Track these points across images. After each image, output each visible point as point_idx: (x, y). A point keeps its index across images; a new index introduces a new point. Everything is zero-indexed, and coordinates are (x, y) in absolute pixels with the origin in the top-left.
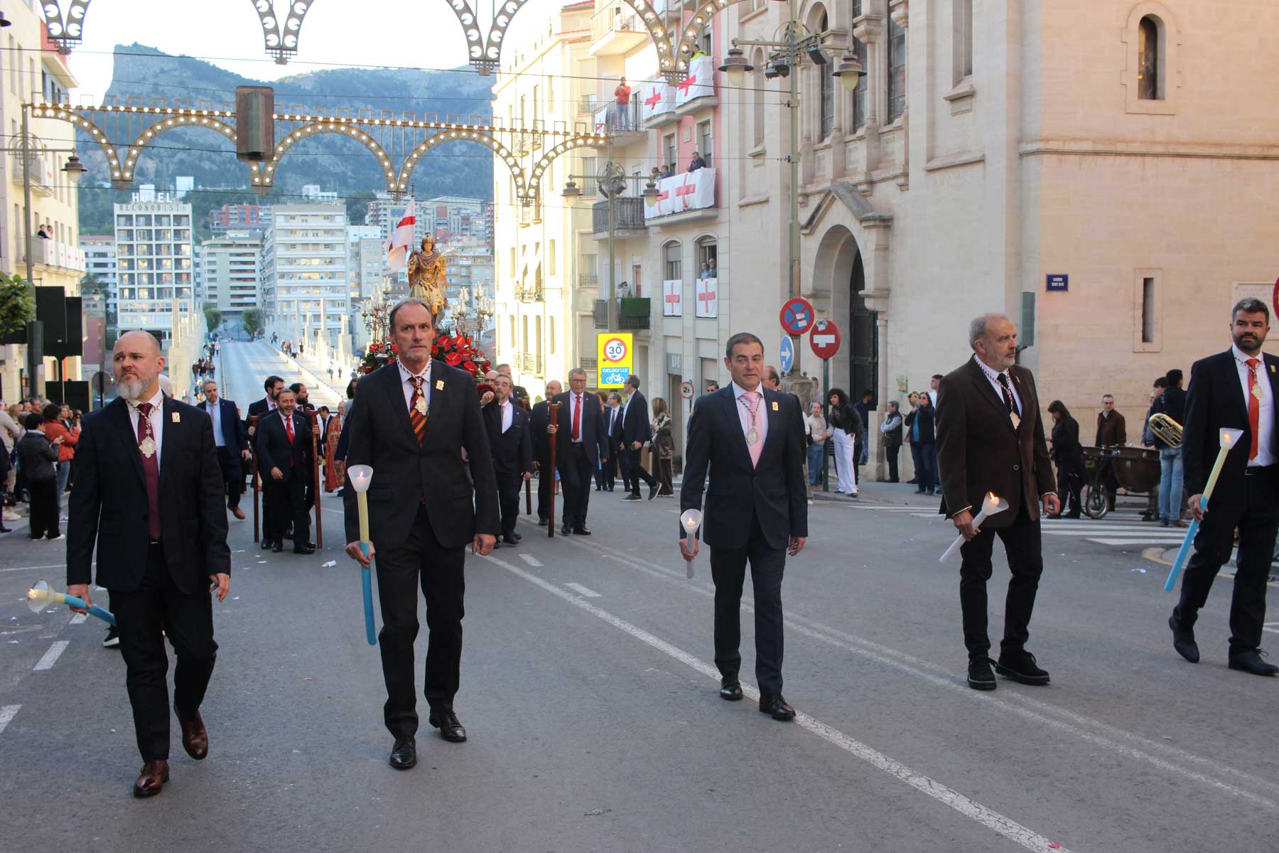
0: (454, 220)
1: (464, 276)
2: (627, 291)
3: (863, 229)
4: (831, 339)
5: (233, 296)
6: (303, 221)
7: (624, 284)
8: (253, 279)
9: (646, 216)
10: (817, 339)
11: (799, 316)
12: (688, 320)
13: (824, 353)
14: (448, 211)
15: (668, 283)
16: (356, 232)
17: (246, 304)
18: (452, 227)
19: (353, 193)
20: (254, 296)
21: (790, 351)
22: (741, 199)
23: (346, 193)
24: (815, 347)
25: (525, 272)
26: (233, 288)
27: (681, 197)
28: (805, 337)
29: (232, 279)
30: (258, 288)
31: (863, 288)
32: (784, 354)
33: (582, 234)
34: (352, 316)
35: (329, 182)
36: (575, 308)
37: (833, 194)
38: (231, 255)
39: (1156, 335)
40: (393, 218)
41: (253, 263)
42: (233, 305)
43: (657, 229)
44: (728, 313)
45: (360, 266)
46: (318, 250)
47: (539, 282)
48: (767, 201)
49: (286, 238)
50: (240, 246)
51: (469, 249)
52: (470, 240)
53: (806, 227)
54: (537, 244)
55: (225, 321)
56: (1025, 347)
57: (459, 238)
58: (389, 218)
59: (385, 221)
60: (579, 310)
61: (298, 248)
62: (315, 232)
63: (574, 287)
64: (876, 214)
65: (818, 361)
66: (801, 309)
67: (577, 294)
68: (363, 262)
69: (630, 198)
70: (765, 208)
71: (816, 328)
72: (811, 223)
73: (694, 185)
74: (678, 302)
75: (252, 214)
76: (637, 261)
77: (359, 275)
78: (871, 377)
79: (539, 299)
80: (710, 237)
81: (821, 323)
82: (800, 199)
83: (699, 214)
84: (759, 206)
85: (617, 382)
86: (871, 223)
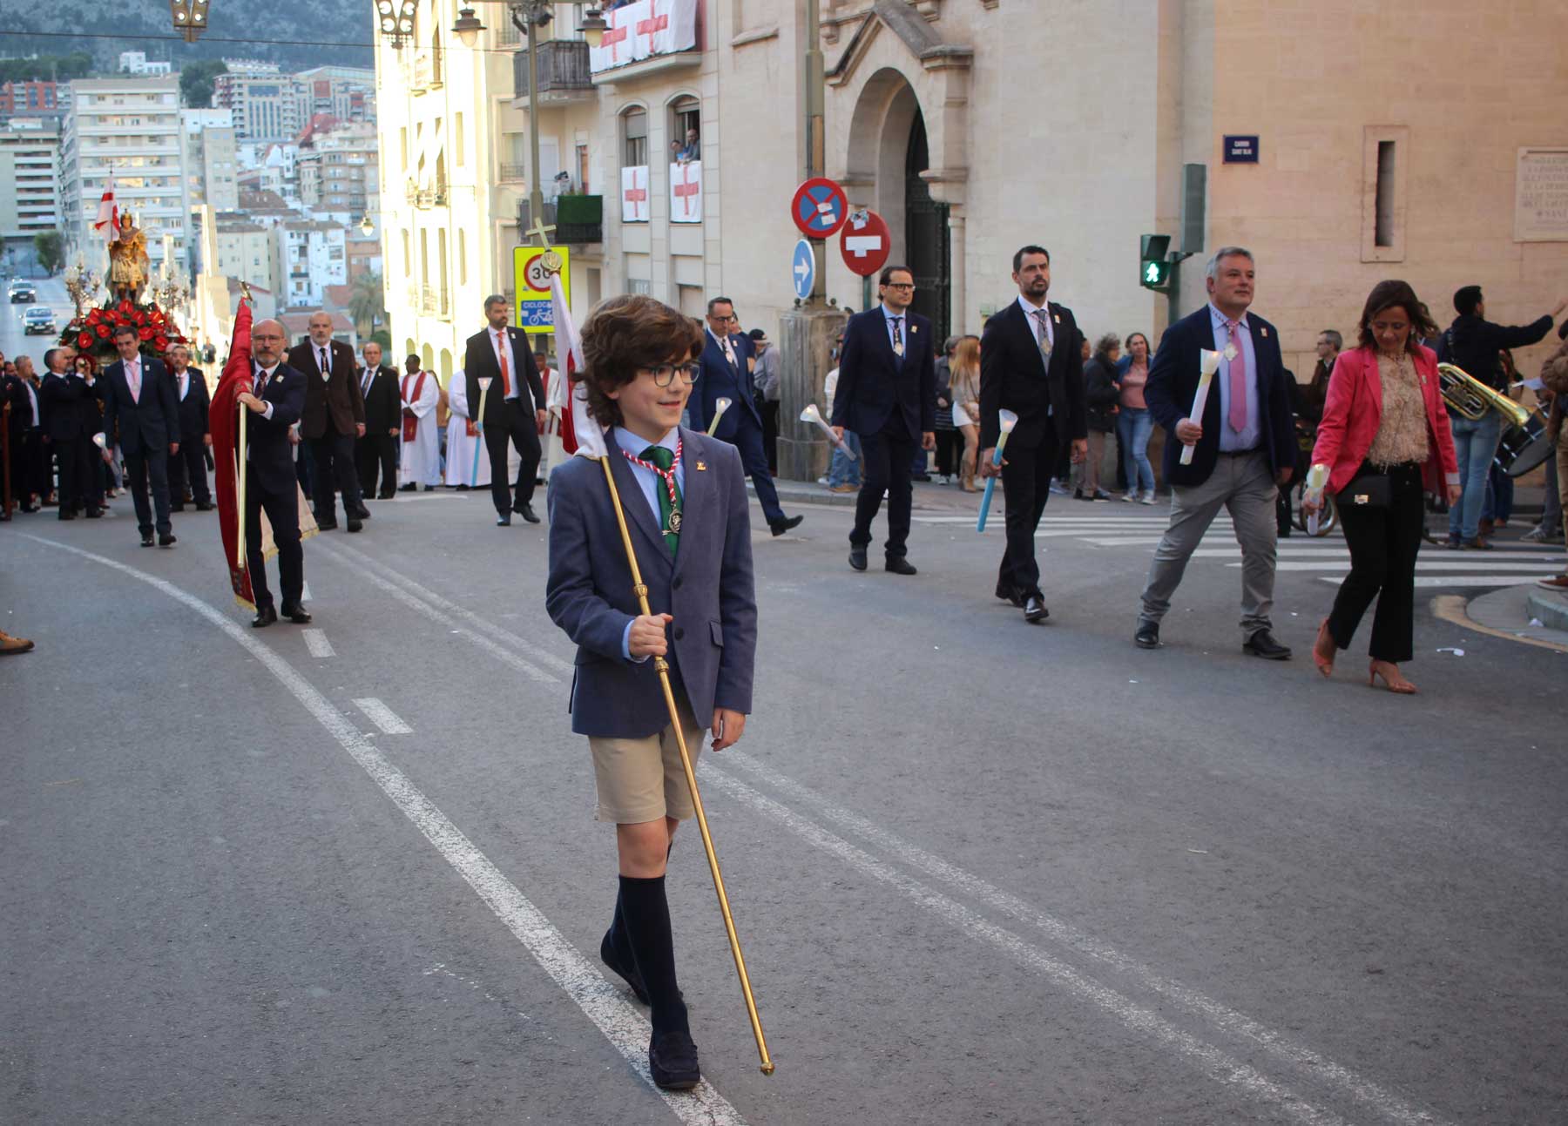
0: (341, 99)
1: (355, 181)
2: (568, 185)
3: (926, 72)
4: (874, 243)
5: (22, 215)
6: (116, 102)
7: (562, 176)
8: (50, 190)
9: (594, 67)
10: (853, 243)
11: (822, 207)
12: (660, 226)
13: (862, 266)
14: (332, 88)
15: (628, 171)
16: (196, 119)
17: (42, 226)
18: (338, 110)
19: (194, 62)
20: (52, 213)
21: (810, 266)
22: (735, 35)
23: (185, 63)
24: (849, 257)
25: (421, 163)
26: (21, 203)
27: (647, 36)
28: (833, 241)
29: (20, 190)
30: (57, 202)
31: (925, 167)
32: (799, 270)
33: (502, 103)
34: (194, 240)
35: (158, 47)
36: (494, 215)
37: (878, 18)
38: (17, 154)
39: (1397, 236)
40: (251, 99)
41: (49, 166)
42: (22, 227)
43: (612, 88)
44: (717, 213)
45: (203, 167)
46: (140, 145)
47: (441, 178)
48: (775, 36)
49: (93, 128)
50: (30, 141)
51: (362, 141)
52: (362, 127)
53: (835, 74)
54: (438, 120)
55: (11, 251)
56: (1189, 255)
57: (347, 125)
58: (247, 98)
59: (241, 102)
60: (498, 217)
61: (112, 141)
62: (135, 118)
63: (491, 182)
64: (946, 47)
65: (855, 279)
66: (827, 196)
67: (496, 193)
68: (208, 161)
69: (569, 42)
70: (773, 44)
71: (850, 224)
72: (844, 68)
73: (666, 16)
74: (644, 199)
75: (47, 95)
76: (582, 138)
77: (202, 181)
78: (940, 309)
79: (441, 201)
80: (690, 97)
81: (858, 217)
82: (826, 31)
83: (671, 60)
84: (763, 44)
85: (547, 323)
86: (938, 62)
